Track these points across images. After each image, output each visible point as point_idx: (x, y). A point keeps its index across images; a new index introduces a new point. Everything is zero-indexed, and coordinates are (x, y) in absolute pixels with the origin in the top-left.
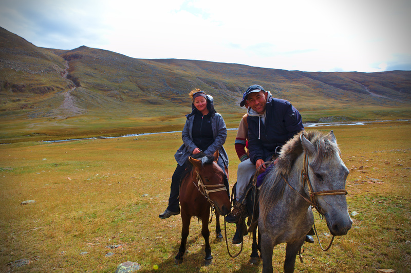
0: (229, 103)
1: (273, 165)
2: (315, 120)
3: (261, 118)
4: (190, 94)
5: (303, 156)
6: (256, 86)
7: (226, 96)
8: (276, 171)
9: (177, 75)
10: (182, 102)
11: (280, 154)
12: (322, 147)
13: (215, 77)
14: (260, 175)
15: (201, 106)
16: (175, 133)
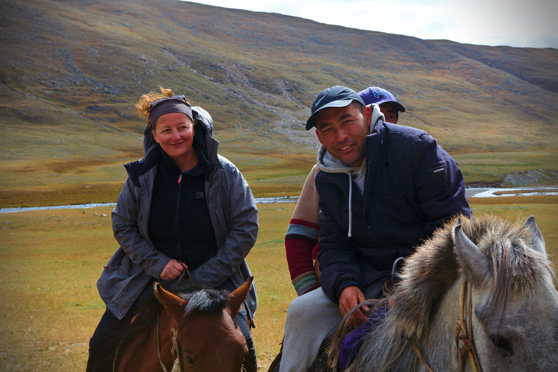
0: (256, 125)
1: (384, 308)
2: (493, 180)
3: (354, 177)
4: (139, 106)
5: (459, 287)
6: (338, 88)
7: (247, 103)
8: (390, 327)
9: (106, 38)
10: (121, 118)
11: (401, 280)
12: (504, 263)
13: (216, 49)
14: (350, 336)
15: (177, 144)
16: (94, 209)
